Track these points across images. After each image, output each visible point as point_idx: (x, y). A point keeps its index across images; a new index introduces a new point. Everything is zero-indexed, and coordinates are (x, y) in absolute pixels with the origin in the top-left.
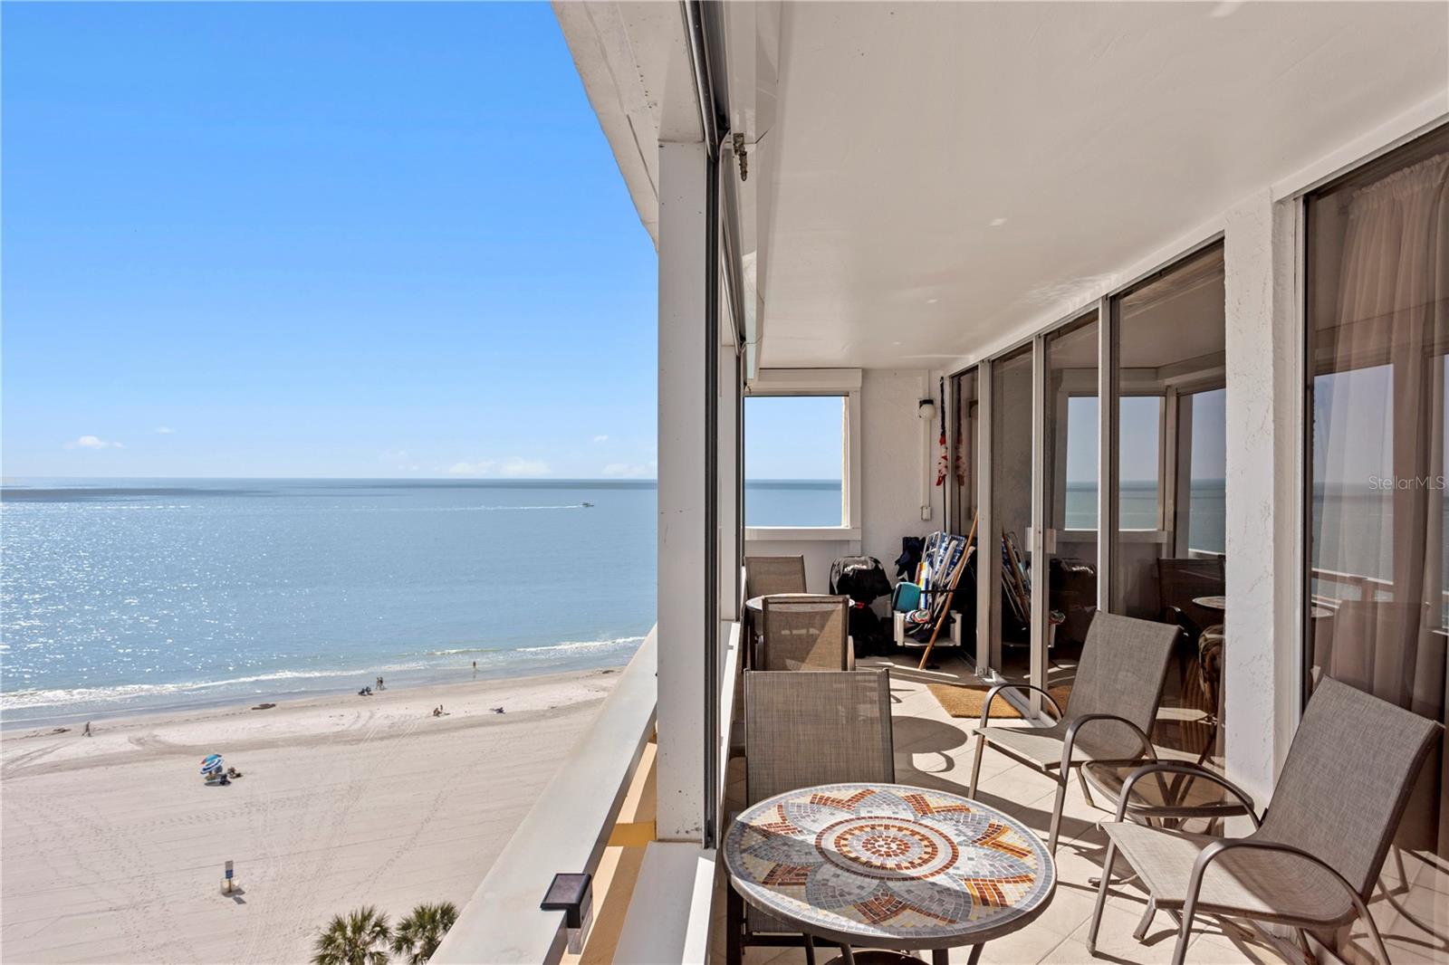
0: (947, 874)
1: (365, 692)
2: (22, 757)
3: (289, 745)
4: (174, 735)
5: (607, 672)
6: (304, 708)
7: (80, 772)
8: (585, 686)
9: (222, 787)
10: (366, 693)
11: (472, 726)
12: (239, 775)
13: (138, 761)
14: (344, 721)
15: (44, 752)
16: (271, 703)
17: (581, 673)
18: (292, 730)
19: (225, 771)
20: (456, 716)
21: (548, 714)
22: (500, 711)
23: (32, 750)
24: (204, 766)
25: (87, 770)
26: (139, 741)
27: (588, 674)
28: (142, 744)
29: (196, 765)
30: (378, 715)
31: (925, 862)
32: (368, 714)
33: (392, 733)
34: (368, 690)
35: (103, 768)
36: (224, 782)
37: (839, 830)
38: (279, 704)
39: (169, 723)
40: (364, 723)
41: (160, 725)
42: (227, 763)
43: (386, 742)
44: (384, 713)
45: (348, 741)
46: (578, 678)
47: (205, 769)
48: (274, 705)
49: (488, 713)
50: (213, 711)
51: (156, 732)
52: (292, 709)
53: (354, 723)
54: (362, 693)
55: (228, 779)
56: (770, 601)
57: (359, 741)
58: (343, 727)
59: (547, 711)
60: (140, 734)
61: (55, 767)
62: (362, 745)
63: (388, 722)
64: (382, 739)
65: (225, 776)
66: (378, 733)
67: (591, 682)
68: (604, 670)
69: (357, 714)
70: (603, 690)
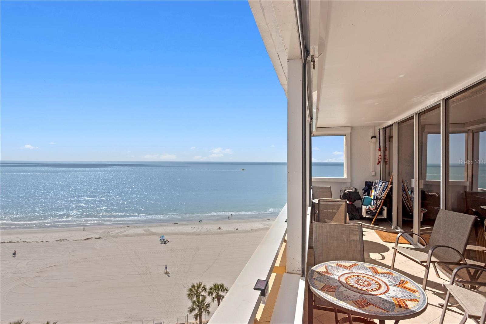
0: (385, 295)
1: (200, 221)
2: (119, 232)
3: (181, 235)
4: (154, 230)
5: (268, 220)
6: (185, 225)
7: (132, 237)
8: (261, 224)
9: (164, 245)
11: (229, 233)
12: (169, 242)
13: (145, 236)
14: (195, 229)
15: (124, 232)
17: (260, 220)
18: (182, 230)
19: (165, 240)
20: (225, 230)
21: (250, 231)
22: (237, 229)
23: (122, 231)
24: (160, 238)
25: (134, 237)
26: (145, 231)
27: (262, 220)
28: (146, 231)
29: (158, 238)
30: (204, 228)
31: (377, 290)
32: (201, 228)
33: (207, 233)
34: (201, 221)
35: (137, 237)
36: (165, 243)
37: (346, 276)
38: (179, 223)
39: (152, 226)
40: (200, 230)
41: (150, 226)
42: (166, 238)
44: (205, 228)
45: (196, 235)
46: (259, 221)
48: (177, 223)
49: (233, 229)
50: (162, 224)
51: (149, 228)
52: (182, 225)
53: (197, 230)
54: (199, 222)
55: (166, 242)
56: (320, 200)
58: (195, 231)
60: (145, 229)
61: (126, 236)
62: (200, 236)
63: (206, 230)
64: (205, 235)
65: (165, 242)
66: (204, 233)
67: (263, 222)
69: (198, 228)
70: (267, 225)
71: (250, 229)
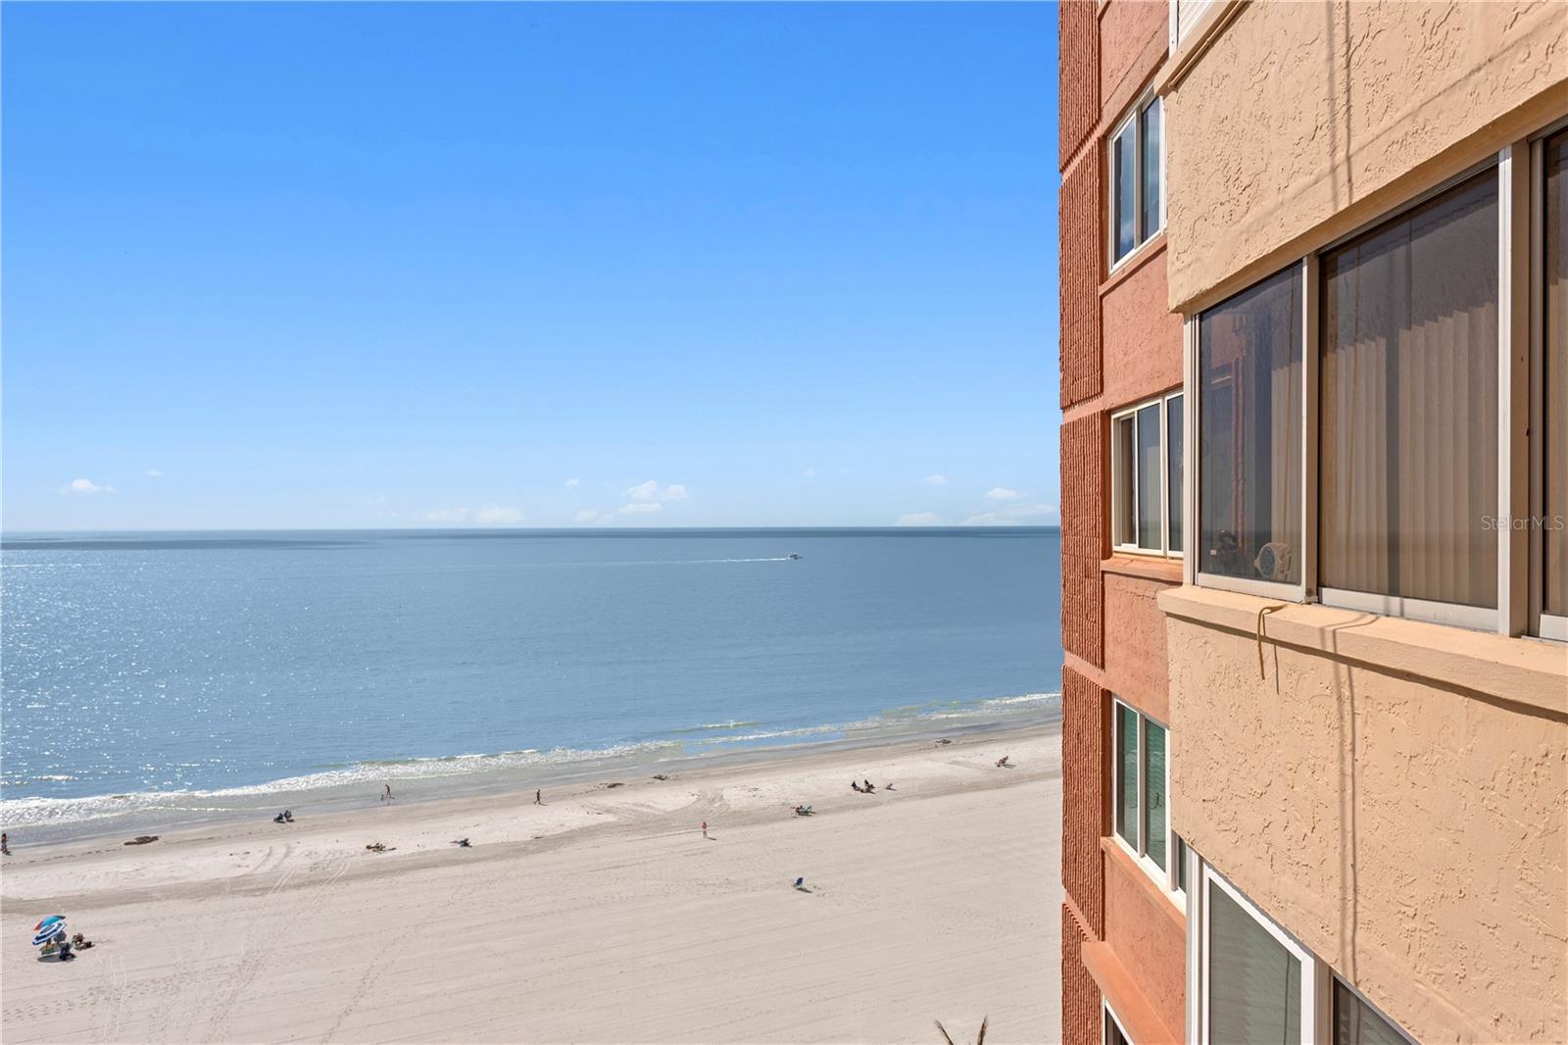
3: (168, 898)
5: (614, 786)
6: (196, 842)
8: (582, 807)
9: (61, 964)
10: (284, 819)
11: (425, 866)
12: (89, 945)
14: (249, 861)
16: (151, 836)
17: (577, 787)
18: (175, 875)
19: (69, 939)
20: (403, 853)
21: (531, 848)
22: (465, 843)
24: (38, 933)
27: (588, 789)
29: (27, 928)
30: (297, 852)
32: (284, 850)
33: (313, 878)
34: (288, 815)
36: (66, 956)
38: (163, 837)
40: (276, 862)
43: (303, 891)
44: (307, 848)
45: (251, 891)
46: (574, 795)
47: (38, 938)
48: (156, 838)
49: (449, 846)
52: (181, 844)
53: (263, 863)
54: (279, 819)
55: (72, 950)
57: (265, 890)
58: (249, 870)
59: (529, 842)
62: (270, 897)
63: (309, 862)
64: (298, 887)
65: (68, 947)
66: (293, 877)
67: (592, 800)
68: (610, 783)
69: (268, 851)
70: (608, 811)
71: (529, 839)
